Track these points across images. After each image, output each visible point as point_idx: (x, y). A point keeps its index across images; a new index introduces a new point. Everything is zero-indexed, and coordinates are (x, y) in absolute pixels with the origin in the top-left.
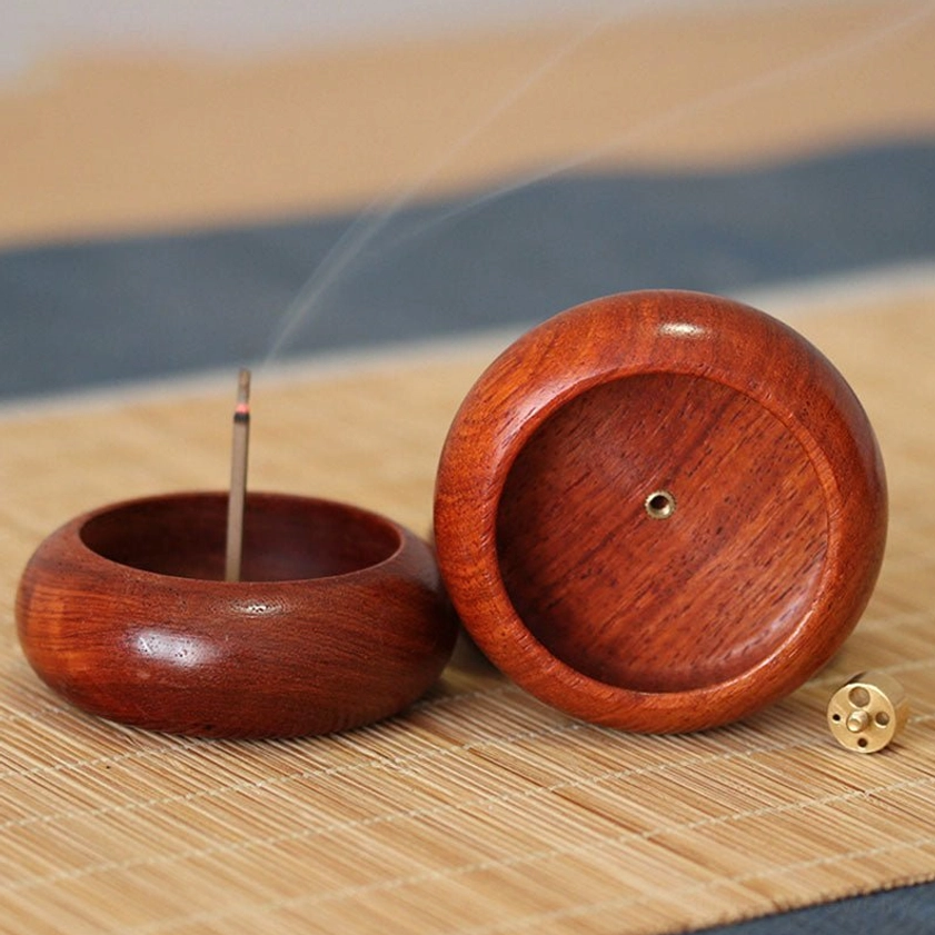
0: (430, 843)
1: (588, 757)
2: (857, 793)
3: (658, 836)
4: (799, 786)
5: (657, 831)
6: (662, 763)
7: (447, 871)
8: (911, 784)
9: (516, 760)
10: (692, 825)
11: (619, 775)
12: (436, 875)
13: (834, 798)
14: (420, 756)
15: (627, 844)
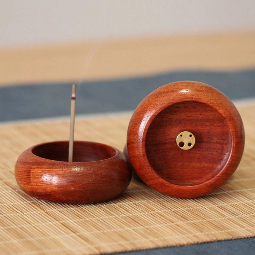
0: (19, 233)
1: (76, 215)
2: (142, 227)
3: (81, 235)
4: (128, 225)
5: (81, 233)
6: (95, 217)
7: (18, 240)
8: (159, 226)
9: (56, 215)
10: (92, 232)
11: (81, 220)
12: (14, 241)
13: (135, 228)
14: (32, 213)
15: (72, 237)
